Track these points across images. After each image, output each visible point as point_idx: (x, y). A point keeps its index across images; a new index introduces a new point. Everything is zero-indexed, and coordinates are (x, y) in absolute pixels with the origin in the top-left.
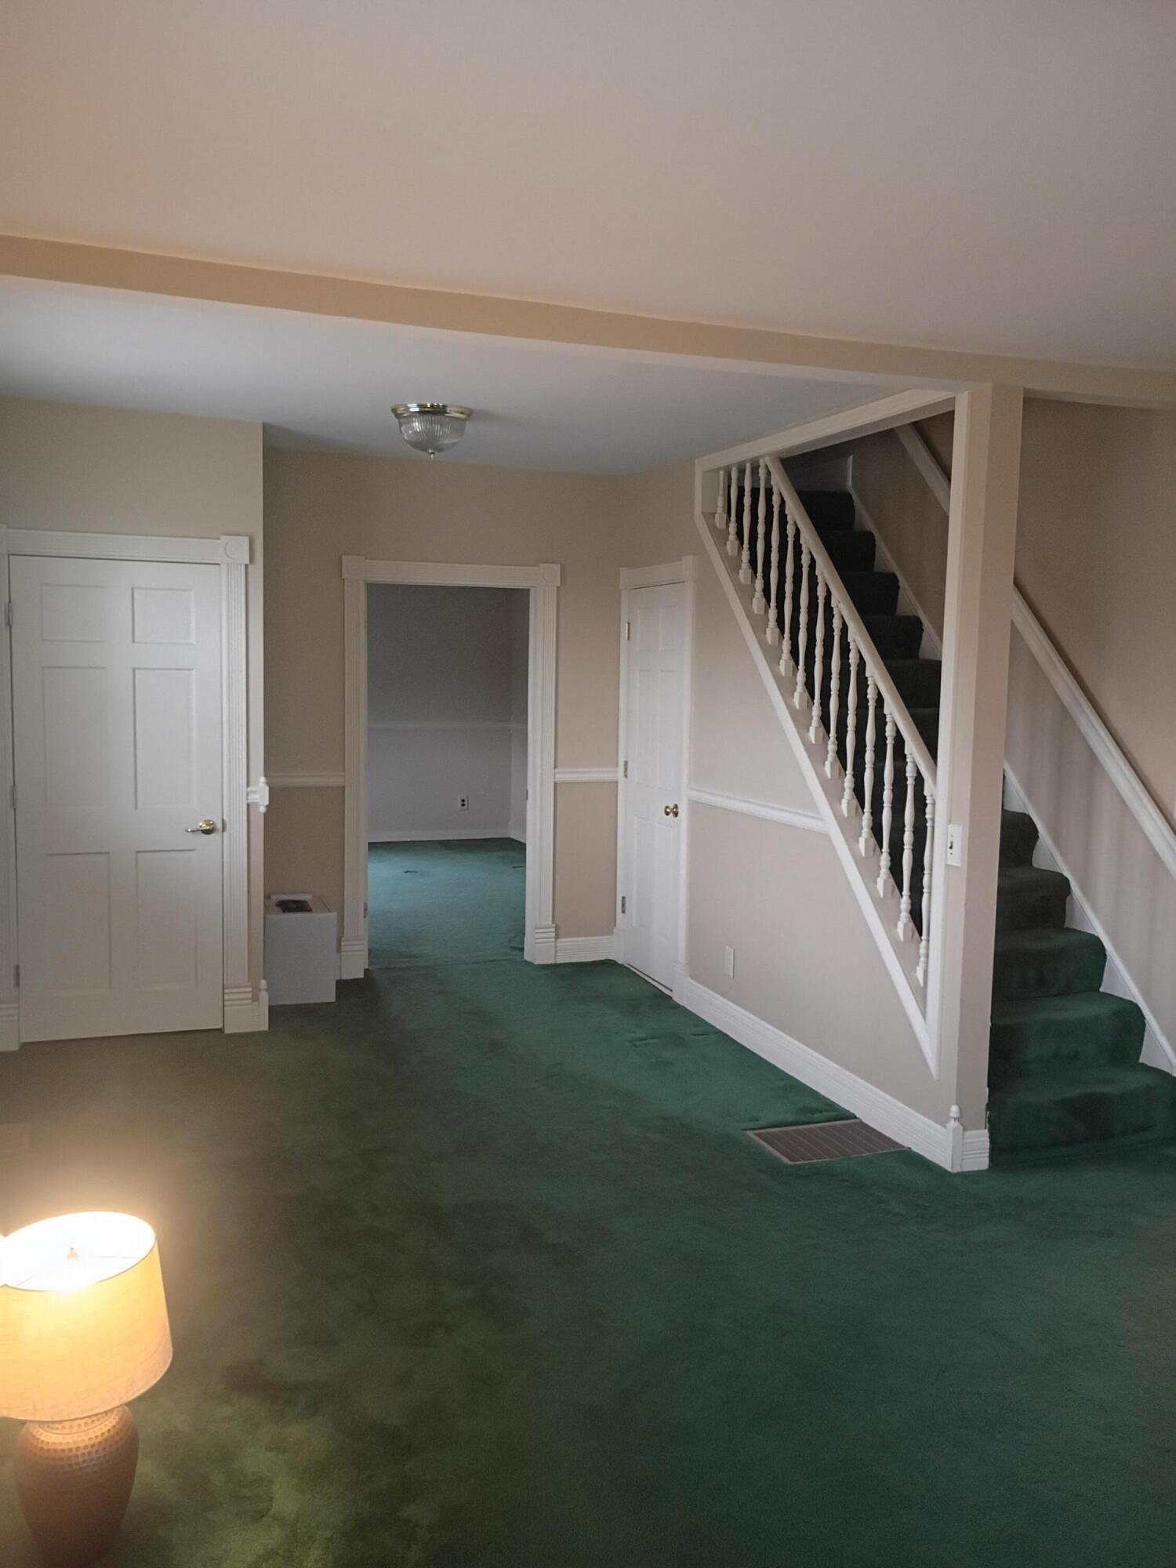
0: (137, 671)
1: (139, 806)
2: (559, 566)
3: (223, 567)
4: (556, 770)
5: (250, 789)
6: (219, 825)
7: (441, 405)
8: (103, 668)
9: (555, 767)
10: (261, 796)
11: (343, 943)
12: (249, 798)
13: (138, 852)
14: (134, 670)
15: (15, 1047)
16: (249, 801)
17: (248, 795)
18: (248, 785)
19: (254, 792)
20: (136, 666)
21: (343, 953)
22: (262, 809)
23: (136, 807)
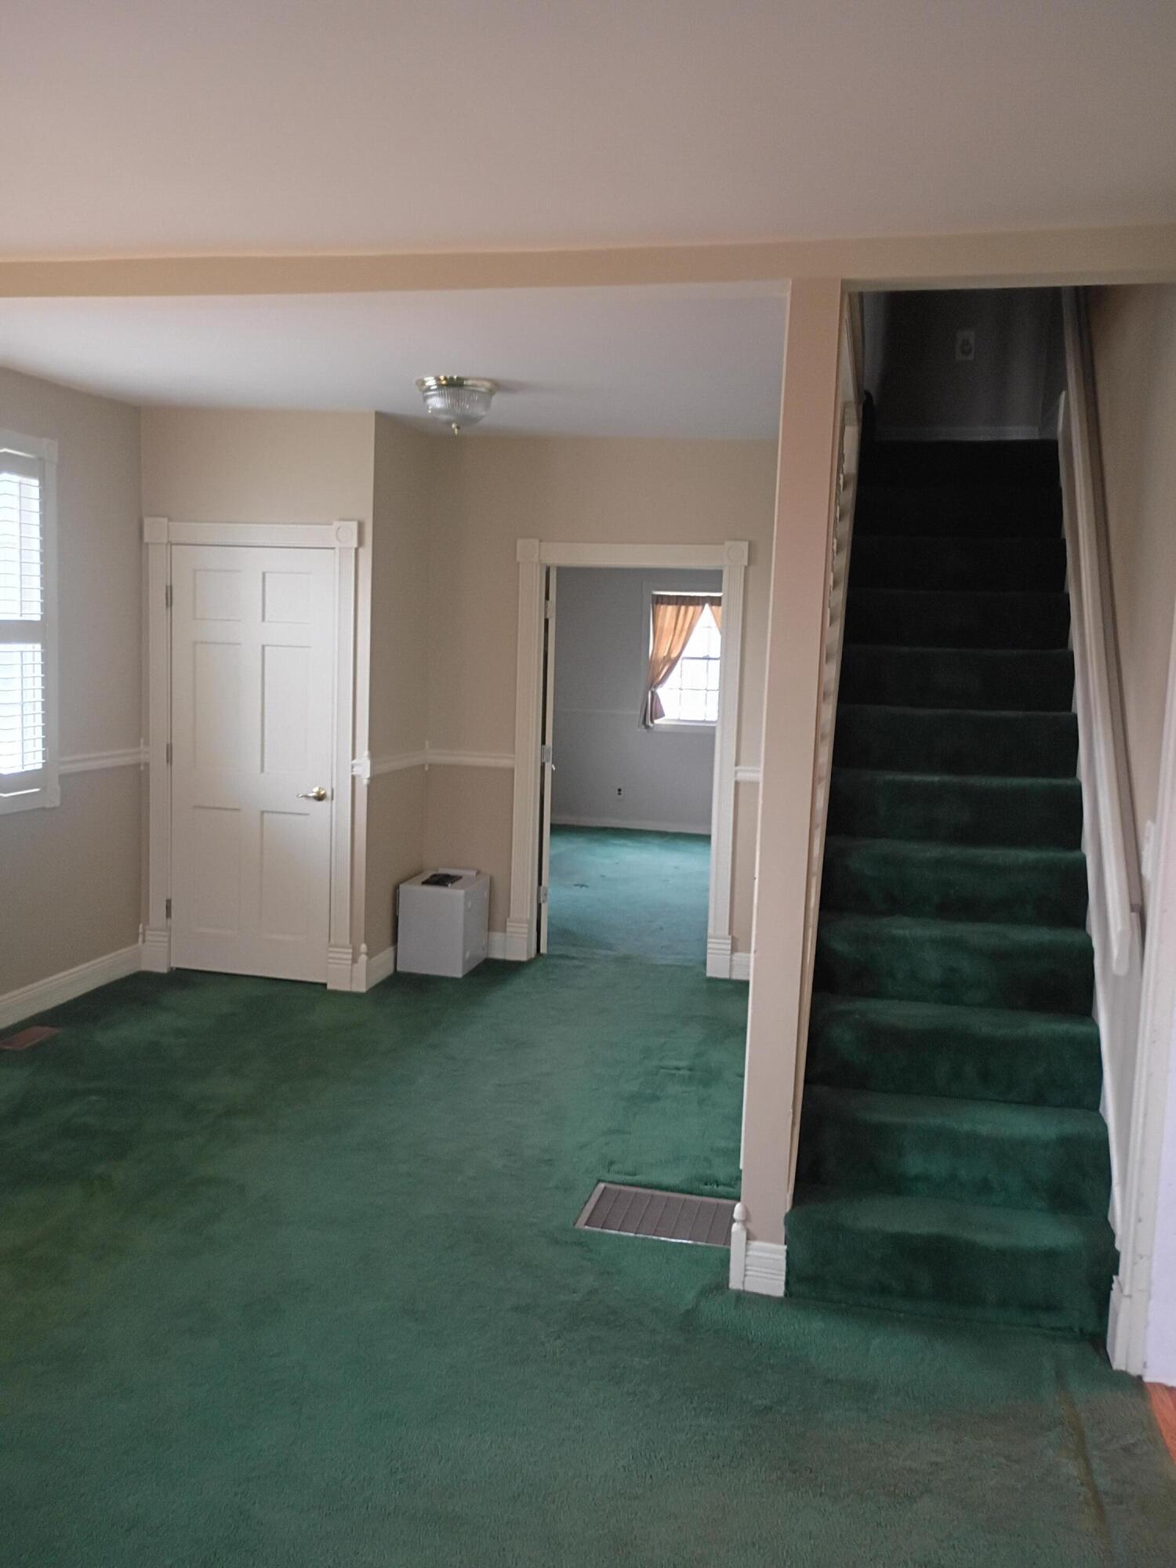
0: (267, 648)
1: (266, 769)
2: (747, 543)
3: (337, 551)
4: (738, 768)
5: (355, 761)
6: (329, 794)
7: (455, 377)
8: (239, 644)
9: (737, 764)
10: (364, 769)
11: (508, 924)
12: (354, 769)
13: (263, 812)
14: (263, 647)
15: (164, 970)
16: (354, 773)
17: (353, 767)
18: (354, 758)
19: (359, 765)
20: (265, 643)
21: (508, 934)
22: (365, 782)
23: (262, 770)
